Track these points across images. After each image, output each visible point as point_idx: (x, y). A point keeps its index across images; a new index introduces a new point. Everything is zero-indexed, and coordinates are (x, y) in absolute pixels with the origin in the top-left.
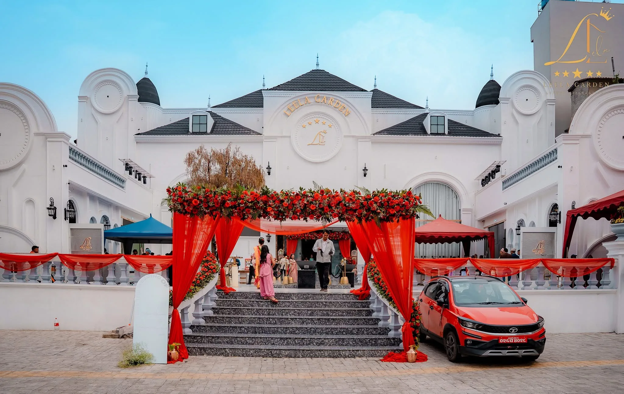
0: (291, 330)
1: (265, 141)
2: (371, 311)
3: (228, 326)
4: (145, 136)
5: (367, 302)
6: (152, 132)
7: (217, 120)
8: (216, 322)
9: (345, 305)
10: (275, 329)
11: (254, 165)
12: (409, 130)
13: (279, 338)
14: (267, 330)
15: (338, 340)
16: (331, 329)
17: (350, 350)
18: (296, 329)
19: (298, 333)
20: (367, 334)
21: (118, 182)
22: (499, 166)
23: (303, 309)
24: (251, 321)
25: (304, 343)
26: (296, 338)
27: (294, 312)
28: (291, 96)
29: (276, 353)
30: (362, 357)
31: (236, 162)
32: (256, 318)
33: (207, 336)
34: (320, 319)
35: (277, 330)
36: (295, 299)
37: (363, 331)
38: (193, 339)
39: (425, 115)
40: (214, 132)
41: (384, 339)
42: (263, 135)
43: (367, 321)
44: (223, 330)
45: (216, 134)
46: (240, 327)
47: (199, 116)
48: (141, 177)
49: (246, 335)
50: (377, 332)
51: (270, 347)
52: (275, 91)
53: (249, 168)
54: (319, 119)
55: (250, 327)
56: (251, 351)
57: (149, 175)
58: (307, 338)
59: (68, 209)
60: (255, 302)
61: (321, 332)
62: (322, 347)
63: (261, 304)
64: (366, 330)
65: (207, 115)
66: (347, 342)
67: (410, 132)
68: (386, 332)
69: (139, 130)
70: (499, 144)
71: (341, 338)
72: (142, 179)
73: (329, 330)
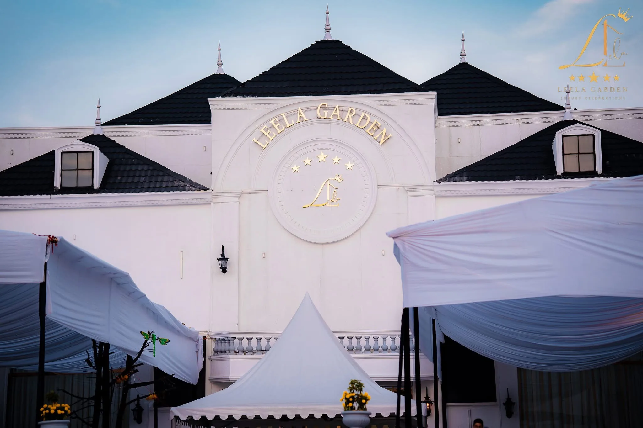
1: (215, 203)
12: (517, 167)
28: (268, 107)
40: (108, 187)
42: (210, 191)
47: (76, 154)
52: (235, 98)
54: (325, 152)
65: (92, 152)
67: (519, 173)
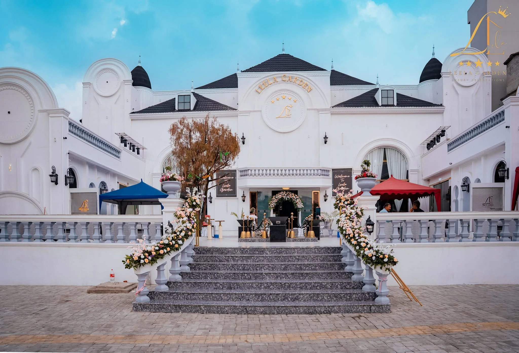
0: (265, 285)
1: (240, 115)
2: (343, 264)
3: (204, 282)
4: (138, 114)
5: (339, 255)
6: (144, 111)
7: (199, 99)
8: (192, 277)
9: (317, 259)
10: (250, 284)
11: (230, 133)
12: (363, 103)
13: (254, 294)
14: (242, 286)
15: (312, 295)
16: (305, 284)
17: (325, 306)
18: (270, 284)
19: (272, 288)
20: (341, 289)
21: (114, 153)
22: (445, 131)
23: (276, 263)
24: (226, 277)
25: (278, 299)
26: (271, 294)
27: (268, 267)
28: (261, 76)
29: (251, 310)
30: (338, 312)
31: (214, 131)
32: (232, 273)
33: (183, 293)
34: (293, 273)
35: (252, 285)
36: (269, 254)
37: (337, 285)
38: (169, 295)
39: (377, 90)
40: (196, 109)
41: (359, 293)
42: (238, 110)
43: (339, 275)
44: (199, 286)
45: (198, 110)
46: (215, 283)
47: (183, 96)
48: (135, 148)
49: (221, 292)
50: (350, 286)
51: (244, 303)
52: (247, 73)
53: (225, 136)
54: (285, 95)
55: (225, 283)
56: (226, 308)
57: (142, 146)
58: (282, 294)
59: (68, 176)
60: (231, 257)
61: (295, 287)
62: (296, 303)
63: (236, 259)
64: (340, 284)
65: (190, 95)
66: (321, 297)
67: (364, 105)
68: (360, 286)
69: (133, 109)
70: (442, 113)
71: (315, 294)
72: (136, 150)
73: (304, 285)
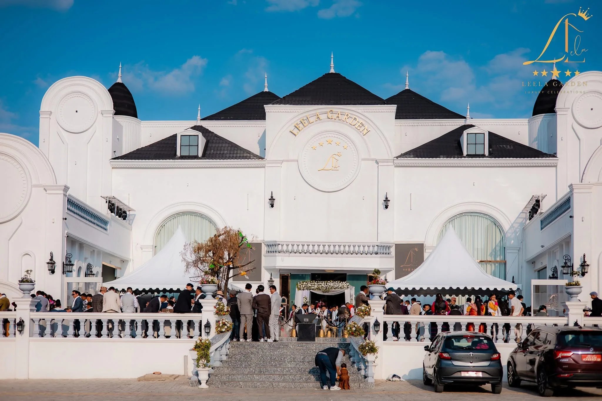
1: (267, 167)
4: (123, 160)
6: (131, 155)
7: (208, 138)
22: (539, 201)
28: (299, 111)
38: (215, 376)
40: (206, 155)
42: (265, 160)
45: (208, 158)
47: (189, 137)
54: (331, 139)
57: (128, 208)
65: (198, 136)
67: (442, 154)
69: (115, 152)
70: (555, 166)
